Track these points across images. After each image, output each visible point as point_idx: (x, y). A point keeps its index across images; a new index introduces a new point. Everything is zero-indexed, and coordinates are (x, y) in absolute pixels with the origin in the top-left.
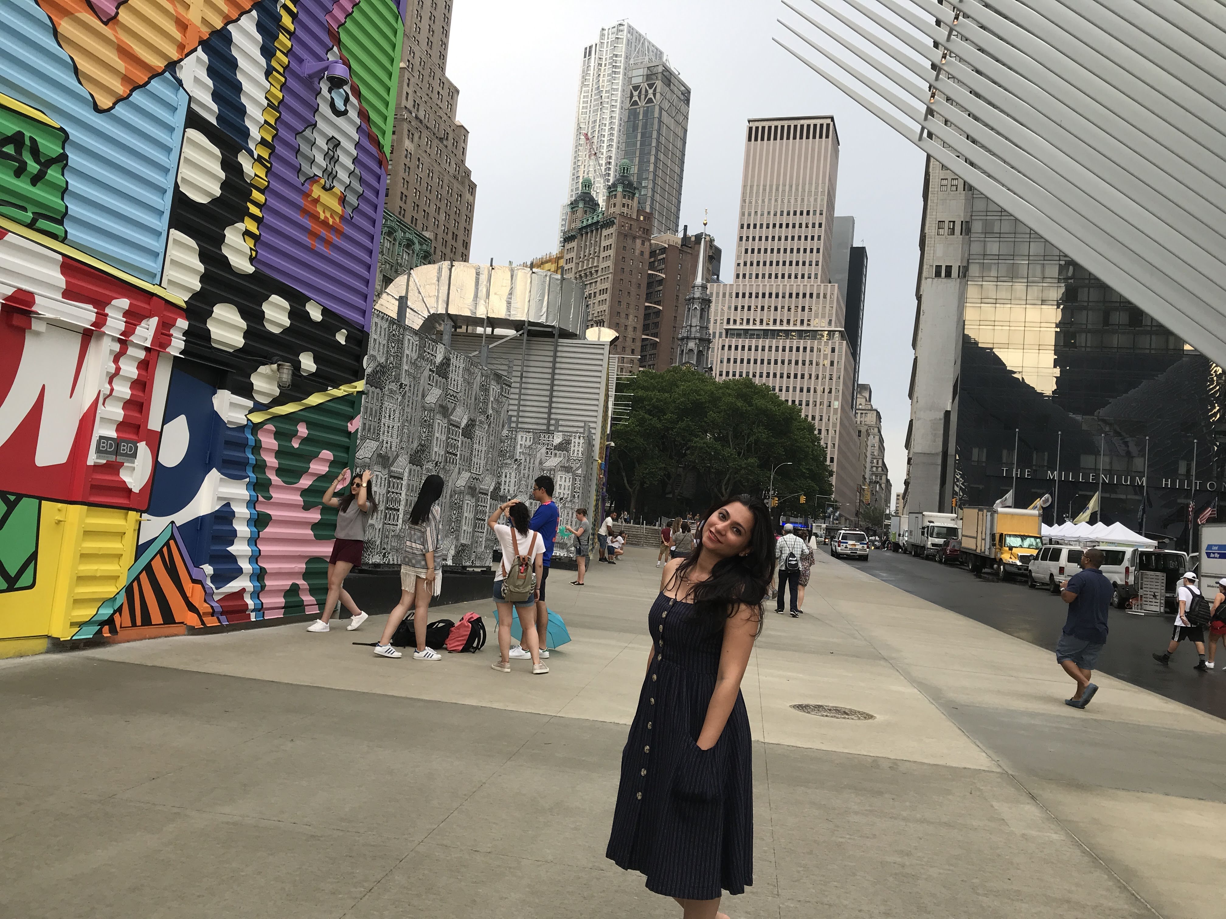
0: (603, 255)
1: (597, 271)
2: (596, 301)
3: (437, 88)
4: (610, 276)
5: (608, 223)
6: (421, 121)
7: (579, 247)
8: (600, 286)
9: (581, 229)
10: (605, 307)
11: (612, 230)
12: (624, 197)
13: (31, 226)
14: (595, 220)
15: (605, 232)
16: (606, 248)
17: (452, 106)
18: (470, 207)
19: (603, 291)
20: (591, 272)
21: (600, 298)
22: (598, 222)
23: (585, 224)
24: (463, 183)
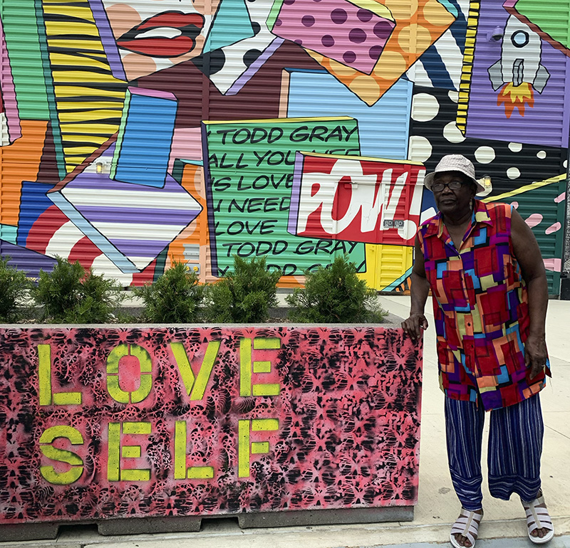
13: (346, 154)
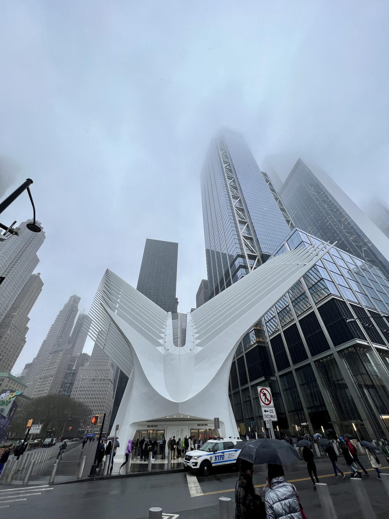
0: (58, 358)
1: (55, 362)
2: (53, 370)
3: (24, 319)
4: (58, 364)
5: (62, 351)
6: (15, 326)
7: (53, 355)
8: (55, 366)
9: (54, 352)
10: (55, 372)
11: (62, 352)
12: (68, 344)
14: (59, 349)
15: (60, 353)
16: (60, 357)
17: (27, 323)
18: (22, 347)
19: (55, 368)
20: (54, 363)
21: (54, 369)
22: (59, 350)
23: (56, 350)
24: (22, 341)
